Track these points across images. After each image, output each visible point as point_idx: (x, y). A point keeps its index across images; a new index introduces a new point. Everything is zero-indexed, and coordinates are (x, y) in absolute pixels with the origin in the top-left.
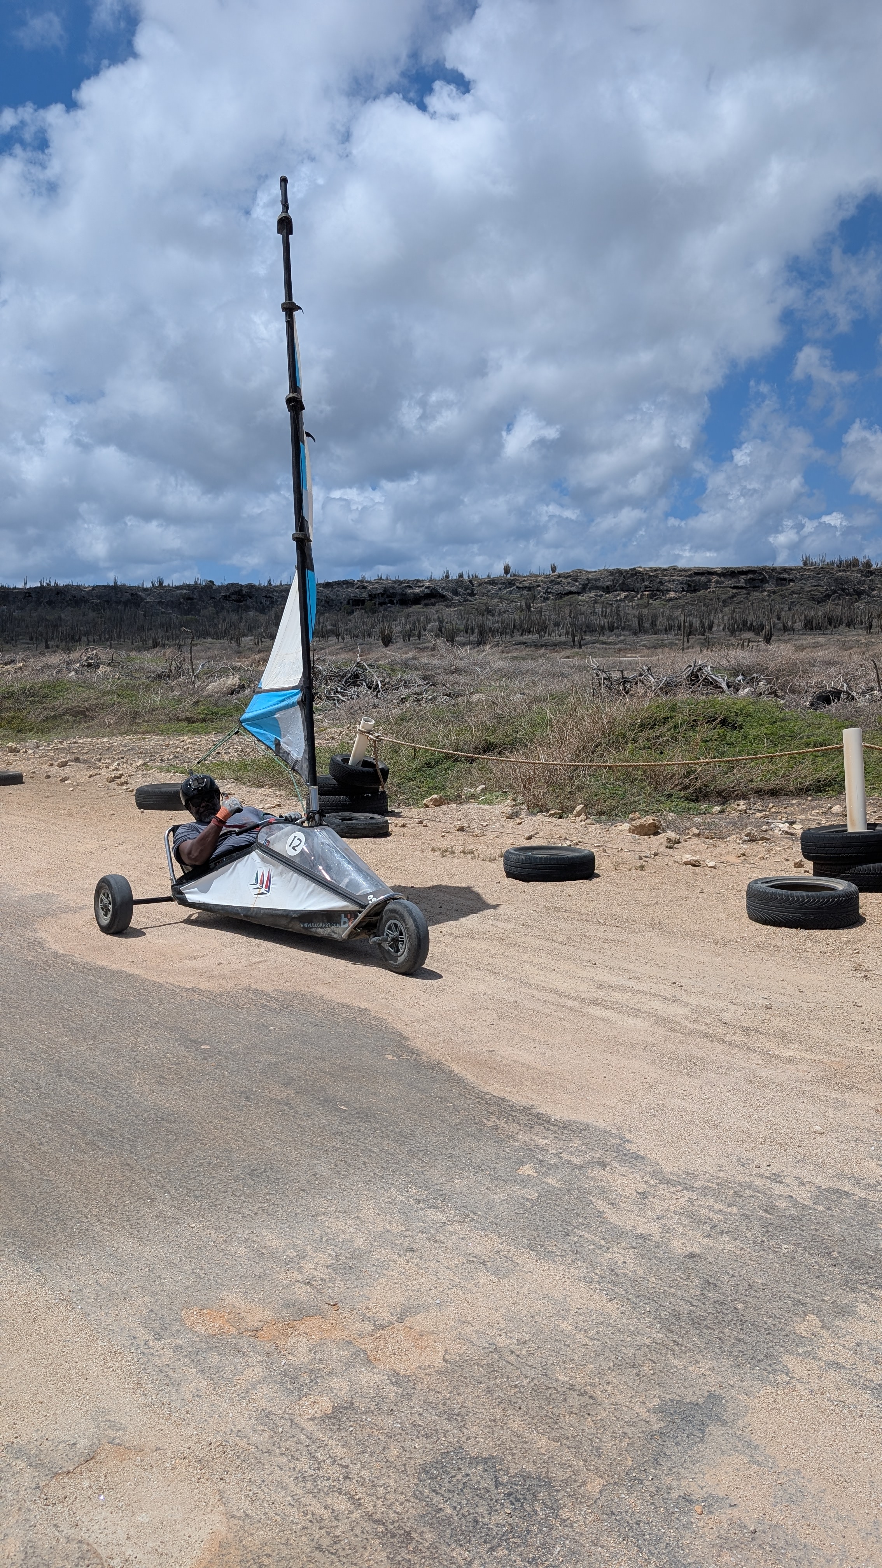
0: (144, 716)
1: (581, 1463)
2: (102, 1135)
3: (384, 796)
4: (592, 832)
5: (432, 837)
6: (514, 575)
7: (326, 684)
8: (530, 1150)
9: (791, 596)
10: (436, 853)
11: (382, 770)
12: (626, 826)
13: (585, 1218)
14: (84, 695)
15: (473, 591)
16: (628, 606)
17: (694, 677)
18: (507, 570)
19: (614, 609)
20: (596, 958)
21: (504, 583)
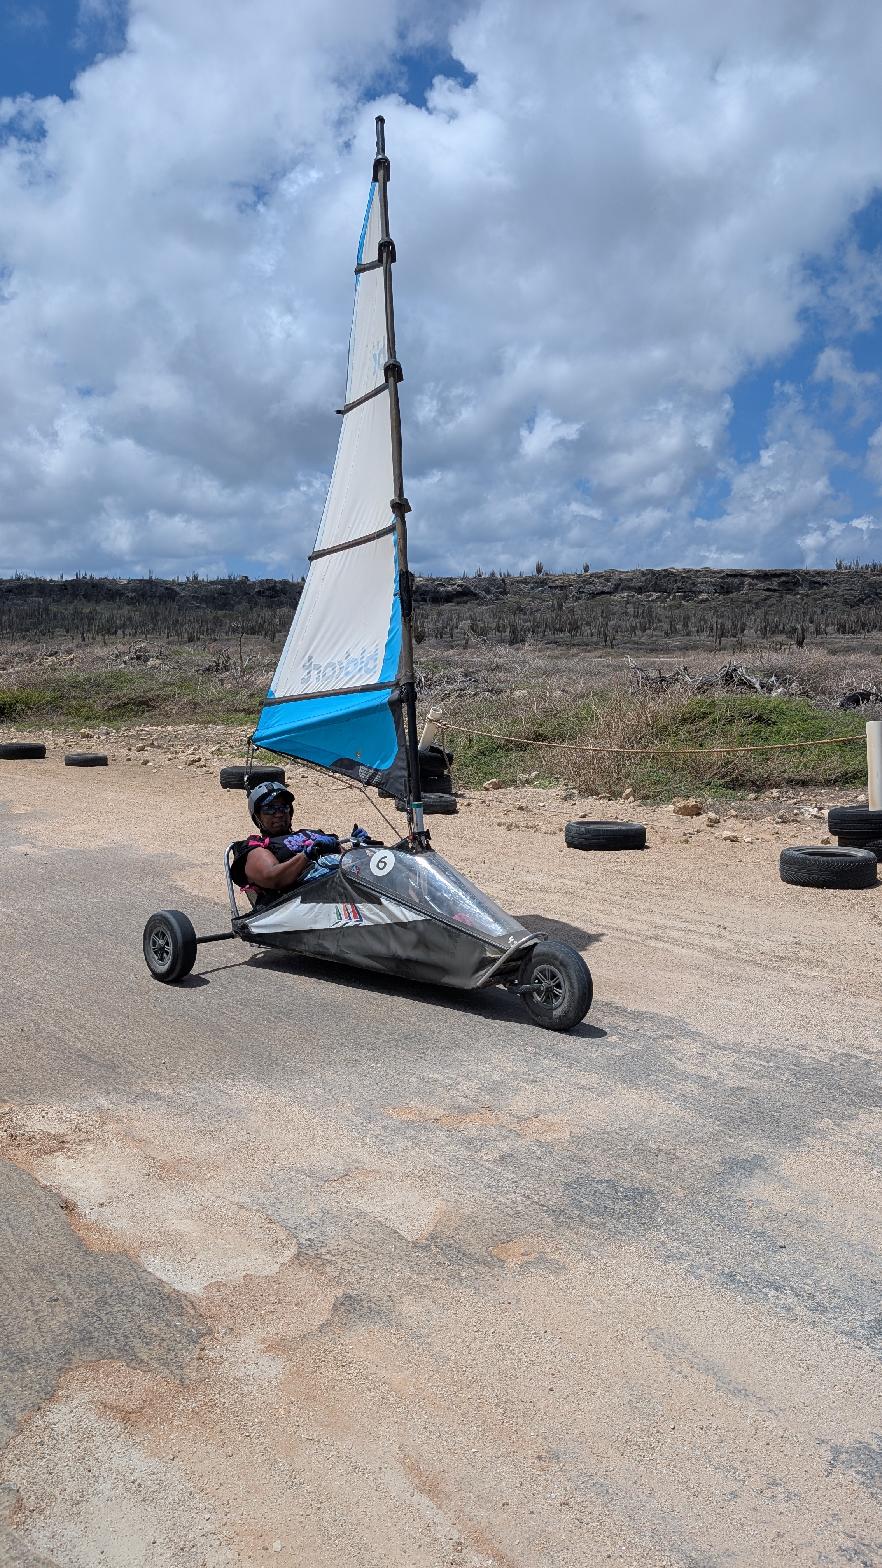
0: (203, 707)
1: (671, 1184)
3: (449, 779)
4: (640, 813)
5: (496, 814)
6: (547, 574)
8: (614, 1028)
9: (824, 600)
10: (502, 827)
11: (448, 755)
12: (671, 808)
13: (661, 1067)
14: (146, 686)
15: (505, 590)
16: (660, 607)
17: (729, 678)
18: (539, 569)
19: (646, 610)
21: (536, 582)
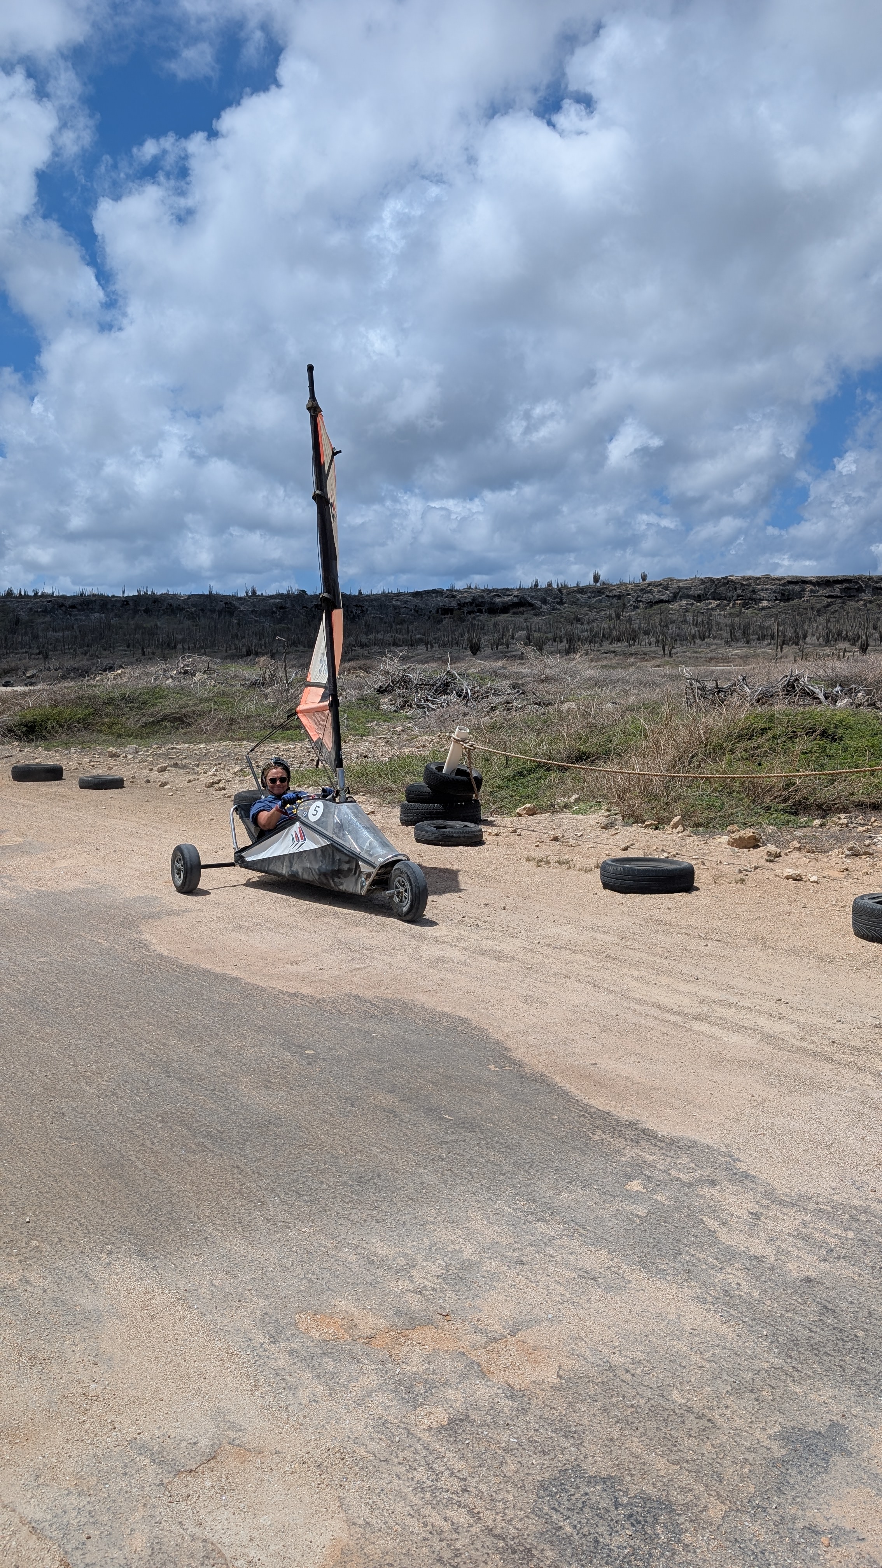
0: (239, 723)
1: (702, 1488)
2: (211, 1137)
3: (477, 805)
4: (690, 844)
5: (527, 846)
6: (604, 584)
7: (417, 692)
8: (637, 1165)
10: (531, 863)
11: (476, 778)
12: (725, 839)
13: (696, 1237)
14: (182, 702)
15: (562, 600)
16: (720, 615)
17: (791, 688)
18: (596, 578)
19: (705, 618)
20: (698, 973)
21: (593, 592)
